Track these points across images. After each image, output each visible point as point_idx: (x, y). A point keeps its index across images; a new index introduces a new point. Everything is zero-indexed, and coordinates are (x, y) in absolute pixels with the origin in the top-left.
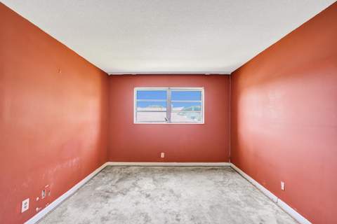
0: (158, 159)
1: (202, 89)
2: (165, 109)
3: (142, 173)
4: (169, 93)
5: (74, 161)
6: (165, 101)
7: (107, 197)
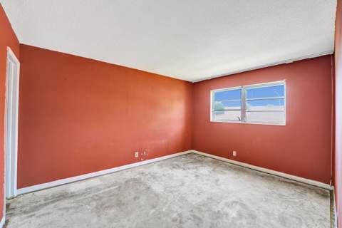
0: (230, 156)
1: (283, 82)
2: (239, 108)
3: (211, 164)
4: (244, 92)
5: (163, 141)
6: (239, 100)
7: (174, 167)
